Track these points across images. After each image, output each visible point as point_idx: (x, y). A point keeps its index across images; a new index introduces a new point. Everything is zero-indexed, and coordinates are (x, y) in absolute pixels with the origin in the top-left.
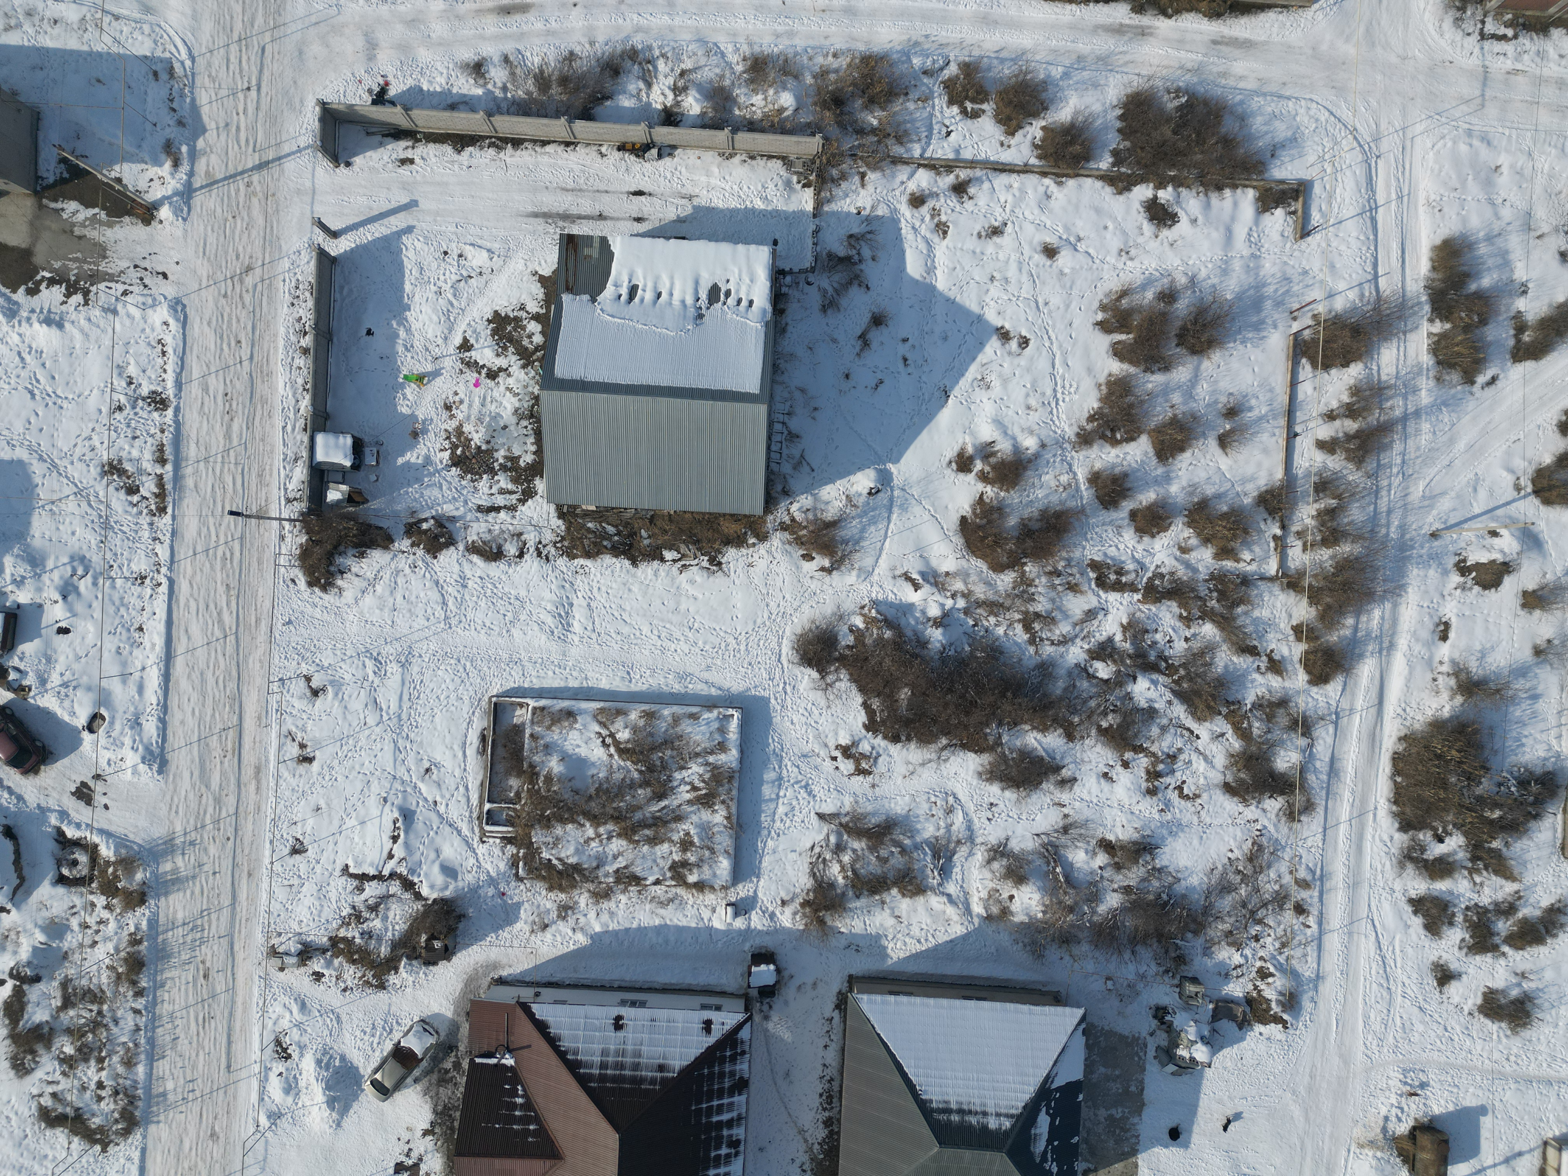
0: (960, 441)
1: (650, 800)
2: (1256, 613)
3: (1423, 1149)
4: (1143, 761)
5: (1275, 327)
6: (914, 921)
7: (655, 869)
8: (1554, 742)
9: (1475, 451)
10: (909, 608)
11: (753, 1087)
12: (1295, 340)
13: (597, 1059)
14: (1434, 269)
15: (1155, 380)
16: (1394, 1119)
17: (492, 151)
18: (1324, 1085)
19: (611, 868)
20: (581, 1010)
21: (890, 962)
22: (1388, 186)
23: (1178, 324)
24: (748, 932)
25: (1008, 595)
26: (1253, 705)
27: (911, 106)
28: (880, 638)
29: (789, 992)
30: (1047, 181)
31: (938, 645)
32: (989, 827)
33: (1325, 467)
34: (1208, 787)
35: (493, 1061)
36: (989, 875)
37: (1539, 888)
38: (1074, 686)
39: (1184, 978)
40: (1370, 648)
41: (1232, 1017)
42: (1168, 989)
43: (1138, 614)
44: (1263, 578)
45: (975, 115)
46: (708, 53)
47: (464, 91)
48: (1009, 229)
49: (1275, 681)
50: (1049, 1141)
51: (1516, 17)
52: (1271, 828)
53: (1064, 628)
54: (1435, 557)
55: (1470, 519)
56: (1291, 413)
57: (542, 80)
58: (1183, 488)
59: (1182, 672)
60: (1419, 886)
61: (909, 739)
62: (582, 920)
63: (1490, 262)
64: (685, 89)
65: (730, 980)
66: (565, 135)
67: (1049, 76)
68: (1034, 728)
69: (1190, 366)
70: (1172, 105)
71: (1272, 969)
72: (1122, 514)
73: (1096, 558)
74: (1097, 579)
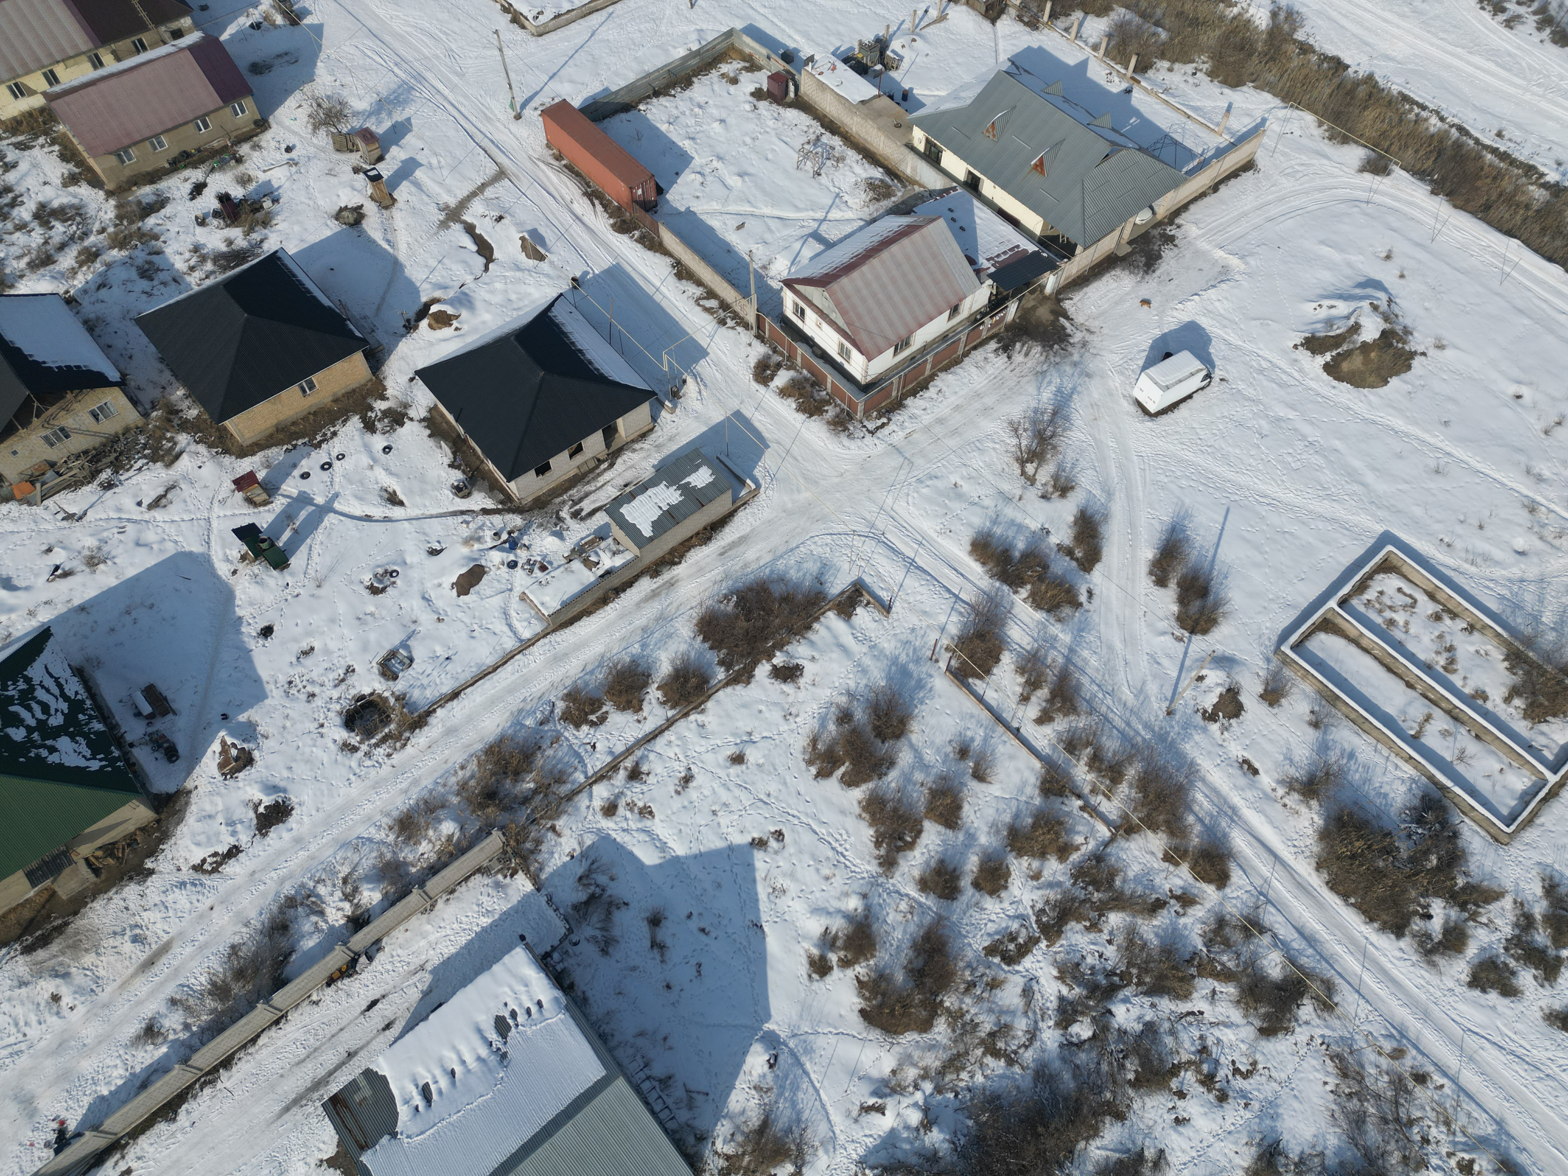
0: (802, 952)
2: (1131, 874)
4: (1189, 1077)
5: (931, 676)
8: (1399, 774)
9: (1130, 640)
10: (891, 1139)
12: (951, 673)
14: (984, 564)
15: (892, 779)
17: (207, 1091)
22: (906, 544)
23: (869, 728)
25: (955, 1041)
26: (1205, 945)
27: (550, 752)
30: (692, 717)
31: (946, 1145)
33: (1059, 733)
34: (1253, 1047)
37: (1522, 884)
38: (1077, 1067)
40: (1224, 824)
43: (1058, 957)
44: (1107, 844)
45: (603, 719)
46: (356, 849)
47: (148, 1061)
48: (694, 769)
49: (1198, 912)
51: (879, 411)
52: (1327, 1032)
53: (1021, 1025)
54: (1187, 726)
55: (1177, 683)
56: (998, 718)
57: (219, 990)
58: (989, 833)
59: (1134, 971)
60: (1459, 967)
63: (1011, 533)
64: (356, 890)
66: (271, 1016)
67: (633, 656)
68: (1087, 1139)
69: (905, 748)
70: (730, 607)
71: (1467, 1157)
72: (968, 892)
73: (986, 944)
74: (1003, 959)
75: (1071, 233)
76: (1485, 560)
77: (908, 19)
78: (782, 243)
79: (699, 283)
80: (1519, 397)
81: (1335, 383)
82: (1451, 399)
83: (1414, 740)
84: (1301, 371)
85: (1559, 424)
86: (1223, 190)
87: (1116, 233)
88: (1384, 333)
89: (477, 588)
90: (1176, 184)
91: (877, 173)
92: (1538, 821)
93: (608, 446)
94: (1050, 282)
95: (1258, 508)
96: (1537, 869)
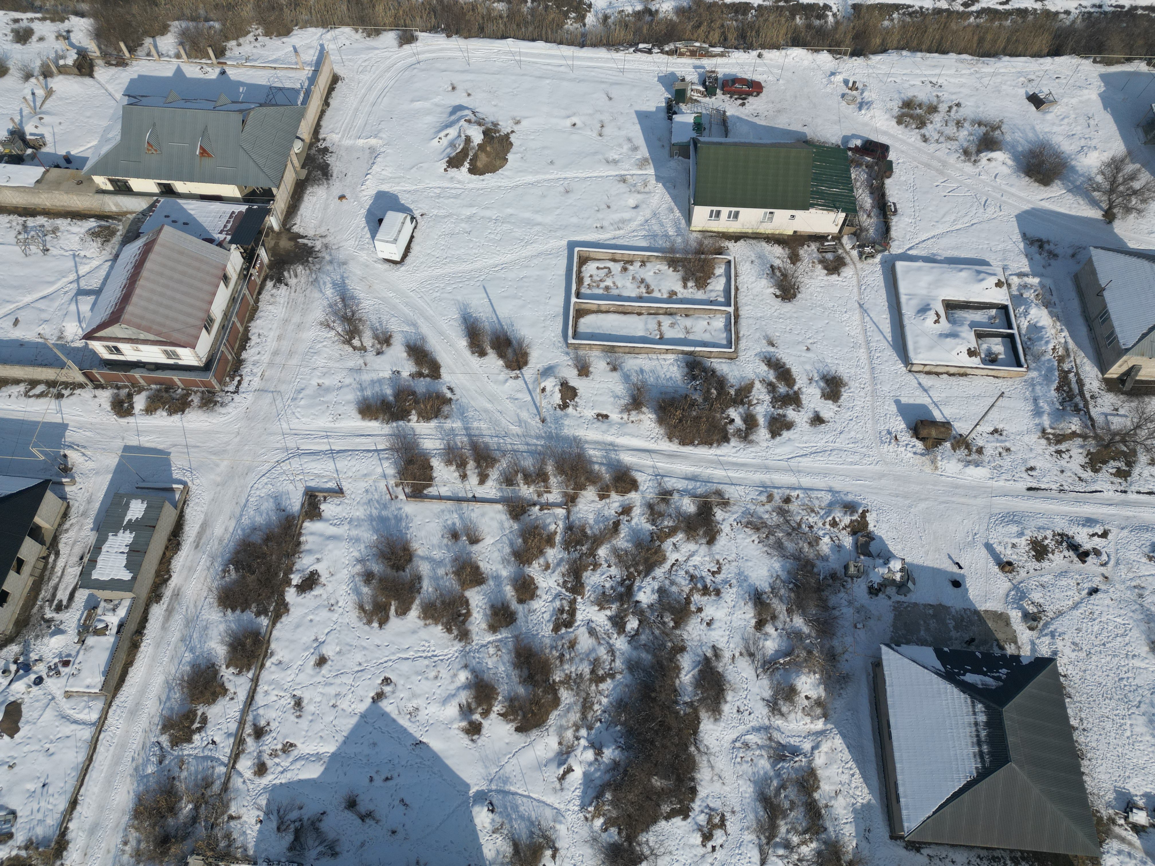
0: (457, 732)
2: (591, 522)
3: (930, 434)
4: (696, 598)
5: (400, 509)
6: (838, 779)
8: (668, 362)
9: (492, 398)
10: (586, 775)
12: (411, 497)
14: (376, 419)
15: (427, 587)
16: (914, 449)
18: (901, 489)
21: (873, 801)
22: (318, 443)
23: (389, 571)
25: (578, 694)
26: (653, 525)
27: (184, 774)
28: (612, 803)
30: (268, 664)
31: (617, 752)
32: (756, 713)
33: (497, 480)
34: (711, 555)
36: (792, 716)
37: (757, 371)
38: (645, 645)
39: (846, 574)
40: (613, 456)
41: (867, 544)
42: (855, 585)
43: (592, 599)
44: (568, 517)
45: (204, 720)
48: (298, 693)
49: (637, 511)
50: (985, 674)
51: (229, 375)
52: (735, 516)
53: (602, 652)
54: (557, 420)
55: (534, 402)
56: (459, 500)
58: (505, 567)
59: (632, 570)
60: (762, 433)
61: (693, 779)
63: (377, 389)
67: (190, 663)
68: (678, 676)
69: (420, 563)
70: (233, 575)
71: (830, 518)
72: (520, 609)
73: (551, 627)
74: (566, 627)
75: (263, 183)
76: (623, 223)
77: (24, 106)
78: (60, 314)
79: (17, 382)
80: (574, 125)
81: (482, 177)
82: (544, 148)
83: (662, 340)
84: (459, 182)
85: (602, 126)
86: (331, 101)
87: (289, 166)
88: (485, 133)
89: (23, 719)
90: (301, 114)
91: (92, 223)
92: (741, 335)
93: (42, 542)
94: (273, 222)
95: (498, 275)
96: (757, 358)
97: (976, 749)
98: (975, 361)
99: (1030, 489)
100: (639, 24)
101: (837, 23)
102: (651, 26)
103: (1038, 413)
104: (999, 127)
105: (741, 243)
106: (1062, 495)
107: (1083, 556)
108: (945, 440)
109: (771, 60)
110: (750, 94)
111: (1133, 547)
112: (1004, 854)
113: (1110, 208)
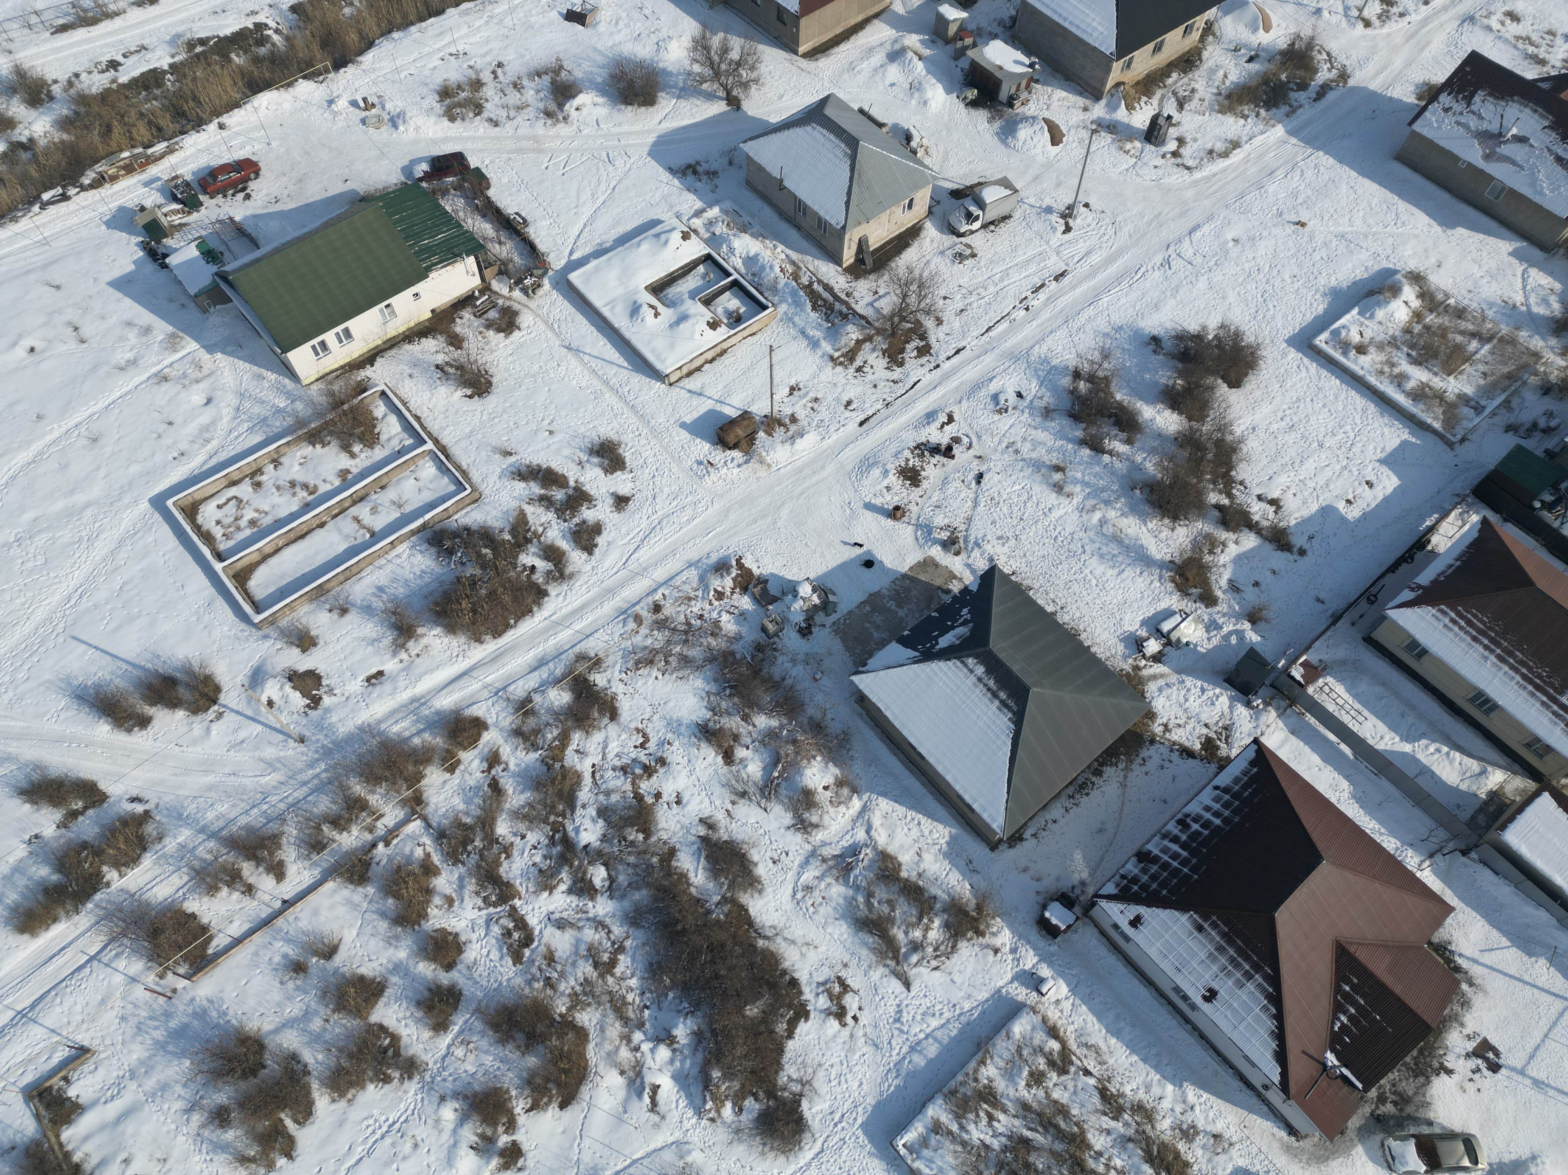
1: (1037, 1149)
2: (462, 807)
3: (737, 436)
4: (645, 786)
5: (193, 1000)
6: (910, 840)
7: (1080, 1085)
8: (405, 556)
9: (207, 766)
10: (676, 1077)
11: (1136, 847)
12: (195, 974)
13: (1251, 986)
14: (55, 920)
15: (312, 1057)
16: (736, 462)
18: (753, 511)
19: (1118, 1126)
20: (1235, 1037)
21: (954, 831)
23: (243, 1085)
24: (1044, 958)
25: (599, 1004)
26: (536, 750)
28: (725, 1077)
29: (1049, 884)
31: (688, 1022)
32: (792, 849)
33: (298, 858)
34: (624, 729)
35: (1346, 1072)
36: (826, 818)
37: (515, 494)
38: (630, 885)
39: (768, 636)
40: (427, 712)
41: (765, 591)
42: (785, 640)
43: (531, 889)
44: (429, 825)
49: (506, 751)
50: (953, 628)
52: (618, 667)
53: (590, 935)
54: (319, 726)
55: (270, 727)
56: (267, 922)
58: (396, 947)
59: (552, 818)
60: (576, 558)
61: (784, 972)
62: (1178, 1109)
63: (22, 882)
65: (1087, 937)
68: (689, 885)
69: (278, 1039)
71: (712, 593)
72: (456, 976)
73: (510, 962)
74: (527, 946)
76: (208, 431)
80: (32, 350)
82: (11, 405)
83: (375, 536)
85: (76, 329)
92: (465, 467)
95: (81, 608)
96: (504, 480)
97: (997, 703)
98: (723, 332)
99: (862, 424)
100: (18, 169)
101: (287, 39)
102: (37, 163)
103: (814, 344)
104: (561, 67)
105: (379, 362)
106: (891, 409)
107: (948, 452)
108: (755, 432)
109: (240, 124)
110: (247, 180)
111: (980, 413)
112: (1085, 775)
113: (728, 93)
